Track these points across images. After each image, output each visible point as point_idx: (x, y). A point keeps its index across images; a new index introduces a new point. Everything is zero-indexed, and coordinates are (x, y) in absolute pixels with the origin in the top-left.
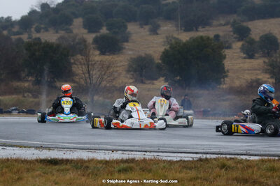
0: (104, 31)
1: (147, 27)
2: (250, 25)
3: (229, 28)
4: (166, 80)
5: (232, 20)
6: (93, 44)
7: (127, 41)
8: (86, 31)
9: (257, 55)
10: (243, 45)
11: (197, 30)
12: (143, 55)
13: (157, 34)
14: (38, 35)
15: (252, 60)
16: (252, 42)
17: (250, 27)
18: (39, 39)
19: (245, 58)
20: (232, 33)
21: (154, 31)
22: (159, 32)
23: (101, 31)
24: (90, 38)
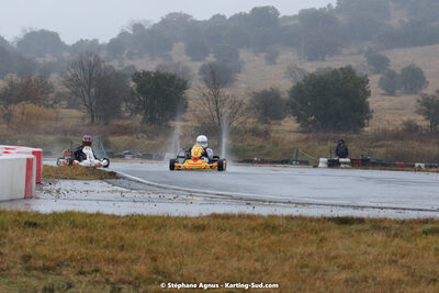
0: (211, 59)
1: (263, 55)
2: (388, 54)
3: (362, 58)
4: (298, 121)
5: (366, 49)
6: (199, 74)
7: (240, 72)
8: (189, 58)
9: (398, 91)
10: (381, 79)
11: (323, 60)
12: (268, 89)
13: (275, 63)
14: (131, 63)
15: (393, 98)
16: (392, 75)
17: (388, 56)
18: (133, 67)
19: (383, 94)
20: (366, 64)
21: (272, 59)
22: (277, 61)
23: (207, 59)
24: (196, 67)
